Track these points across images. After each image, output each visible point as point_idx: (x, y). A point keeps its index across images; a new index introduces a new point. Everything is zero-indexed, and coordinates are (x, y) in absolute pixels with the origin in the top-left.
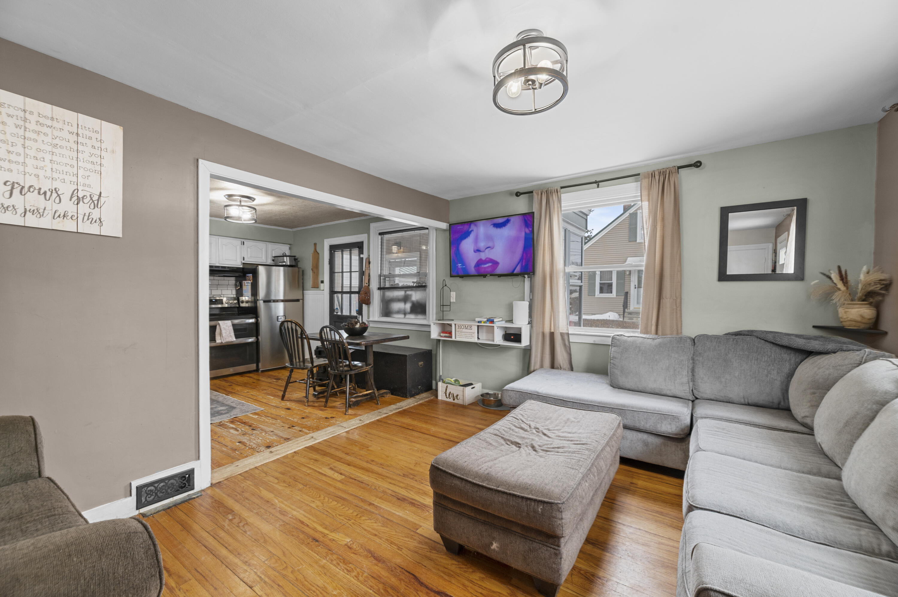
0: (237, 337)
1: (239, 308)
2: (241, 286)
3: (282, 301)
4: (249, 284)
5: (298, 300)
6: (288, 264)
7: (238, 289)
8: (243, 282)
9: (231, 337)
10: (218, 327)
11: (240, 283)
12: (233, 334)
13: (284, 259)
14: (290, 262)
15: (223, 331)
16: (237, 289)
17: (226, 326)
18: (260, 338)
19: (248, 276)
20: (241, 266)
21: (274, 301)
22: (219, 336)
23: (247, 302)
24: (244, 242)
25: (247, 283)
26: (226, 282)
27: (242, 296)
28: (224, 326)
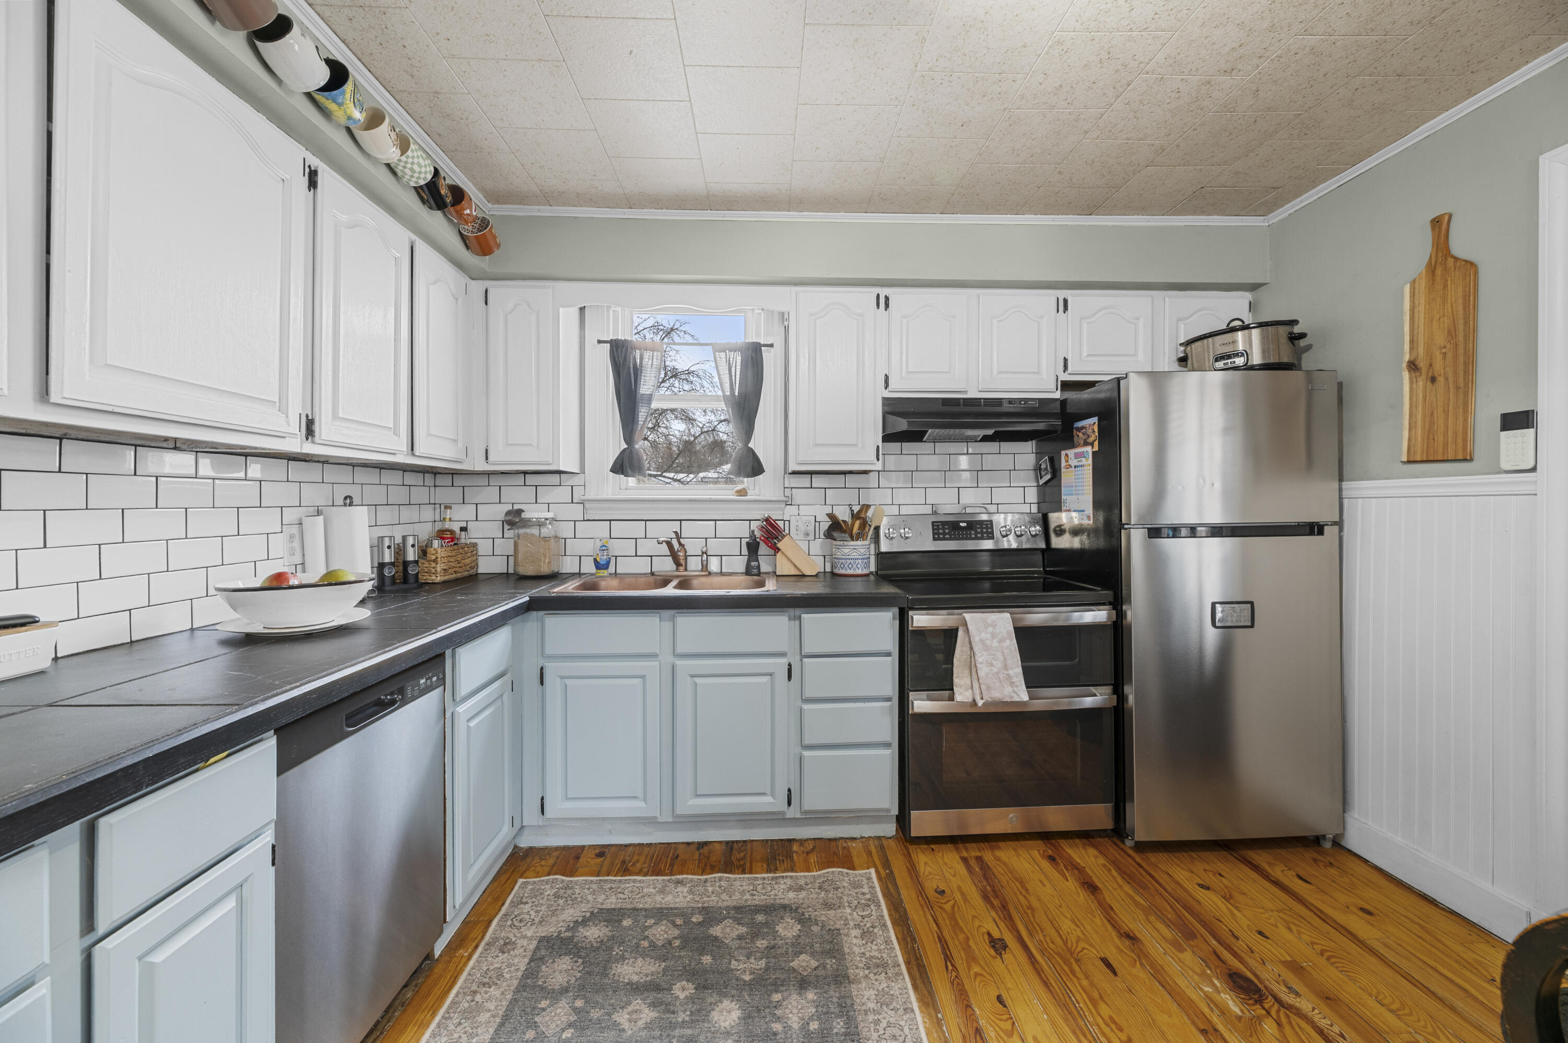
0: (1033, 680)
1: (1049, 550)
2: (1056, 472)
4: (1084, 461)
5: (1315, 529)
6: (1257, 359)
7: (1046, 483)
8: (1063, 453)
9: (1012, 684)
10: (961, 633)
11: (1052, 460)
12: (1017, 671)
13: (1234, 342)
14: (1264, 352)
15: (981, 657)
16: (1042, 482)
17: (993, 636)
18: (1130, 692)
19: (1079, 429)
20: (1057, 395)
22: (967, 672)
23: (1076, 532)
24: (1066, 301)
25: (1077, 456)
26: (1005, 461)
27: (1059, 509)
28: (983, 635)
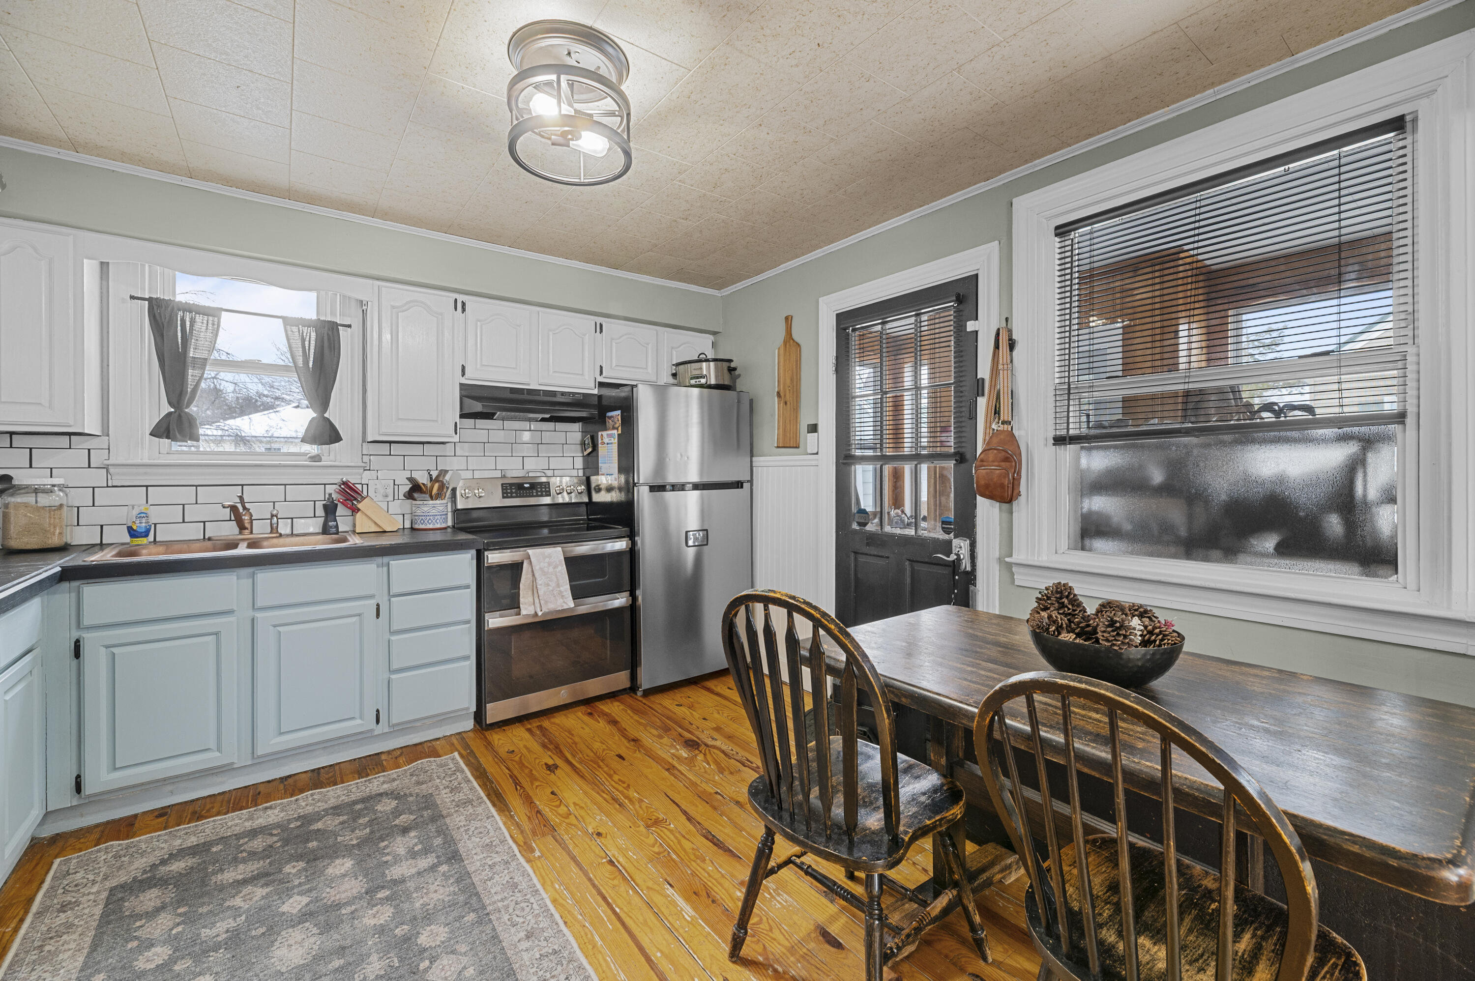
0: (578, 594)
1: (590, 504)
2: (595, 447)
3: (696, 487)
4: (612, 440)
5: (738, 485)
6: (713, 381)
7: (589, 454)
8: (600, 433)
9: (563, 596)
10: (525, 565)
11: (592, 438)
12: (566, 587)
13: (701, 369)
14: (716, 377)
15: (540, 581)
16: (586, 453)
17: (549, 564)
18: (639, 593)
19: (610, 418)
20: (595, 392)
21: (675, 487)
22: (530, 593)
23: (609, 489)
24: (601, 325)
25: (609, 436)
26: (560, 437)
27: (597, 474)
28: (542, 565)
